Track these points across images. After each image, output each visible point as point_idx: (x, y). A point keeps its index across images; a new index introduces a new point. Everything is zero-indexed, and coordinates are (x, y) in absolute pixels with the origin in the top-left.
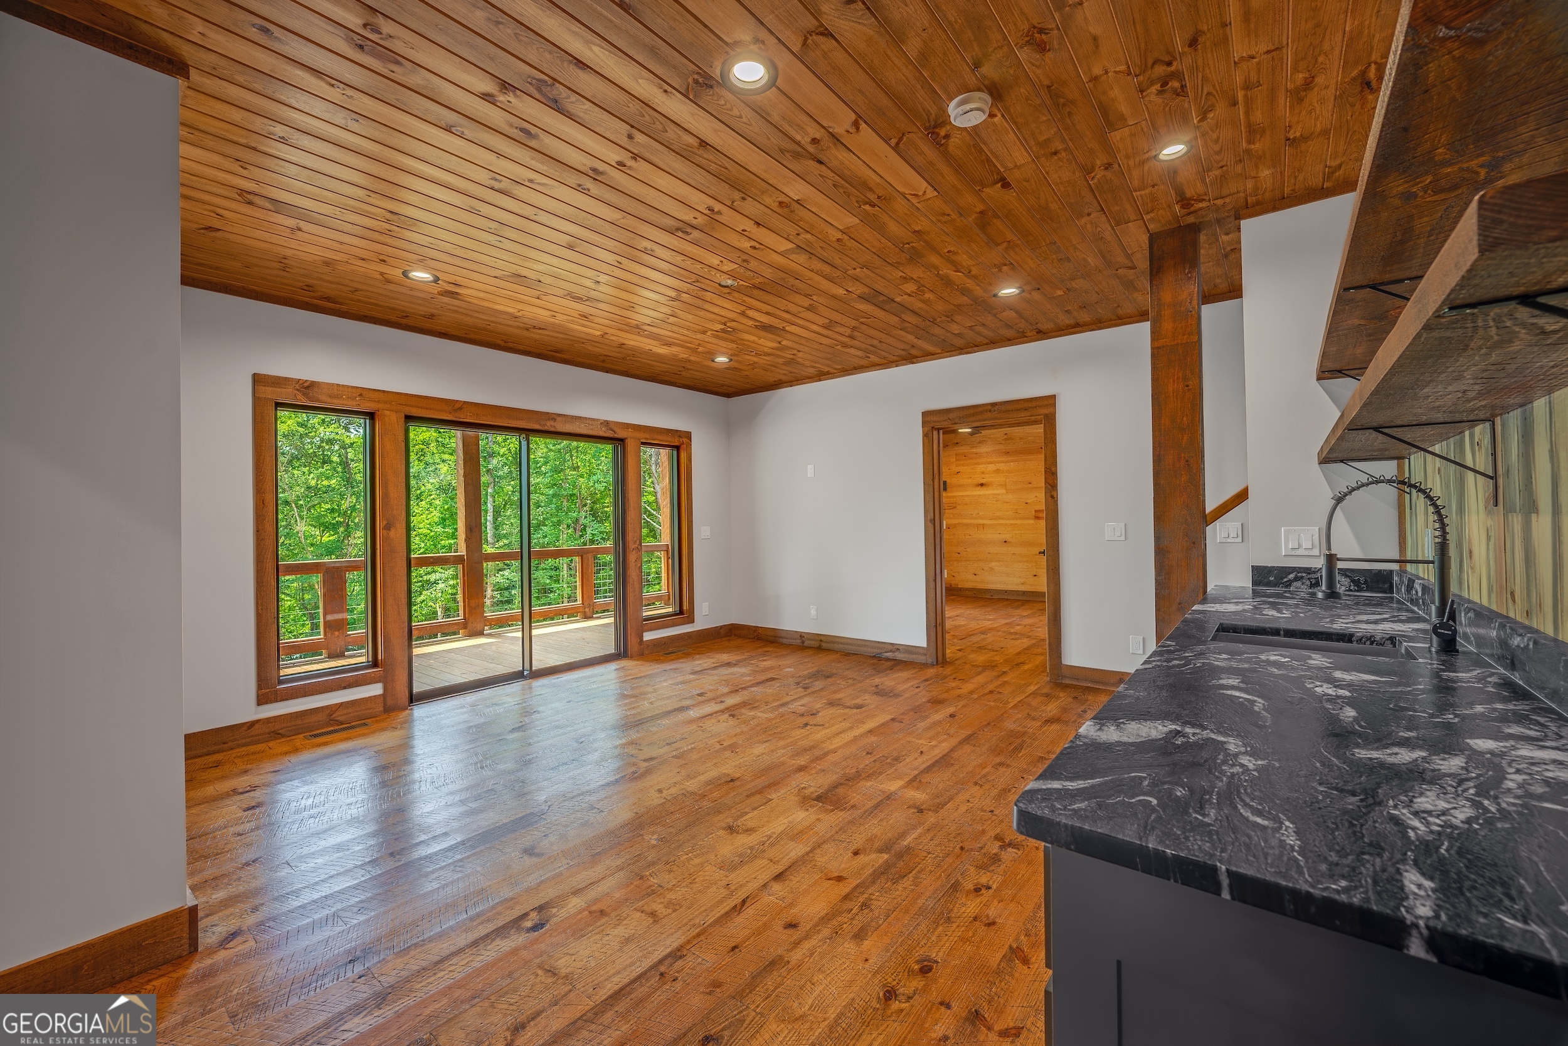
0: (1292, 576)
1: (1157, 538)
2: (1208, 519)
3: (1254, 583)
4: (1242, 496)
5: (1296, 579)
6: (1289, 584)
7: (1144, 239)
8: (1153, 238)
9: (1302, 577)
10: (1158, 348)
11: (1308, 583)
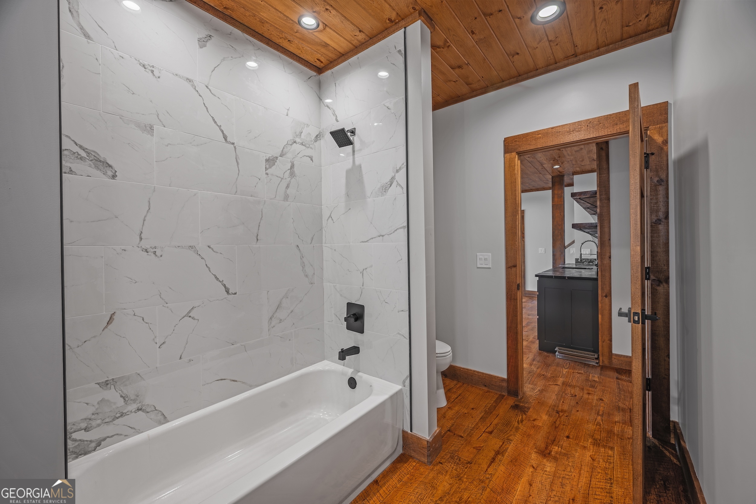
0: (584, 261)
1: (553, 252)
2: (565, 248)
3: (576, 262)
4: (573, 242)
5: (585, 261)
6: (583, 262)
7: (551, 177)
8: (553, 177)
9: (586, 261)
10: (554, 205)
11: (588, 262)
